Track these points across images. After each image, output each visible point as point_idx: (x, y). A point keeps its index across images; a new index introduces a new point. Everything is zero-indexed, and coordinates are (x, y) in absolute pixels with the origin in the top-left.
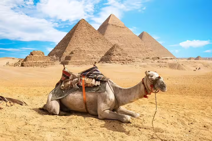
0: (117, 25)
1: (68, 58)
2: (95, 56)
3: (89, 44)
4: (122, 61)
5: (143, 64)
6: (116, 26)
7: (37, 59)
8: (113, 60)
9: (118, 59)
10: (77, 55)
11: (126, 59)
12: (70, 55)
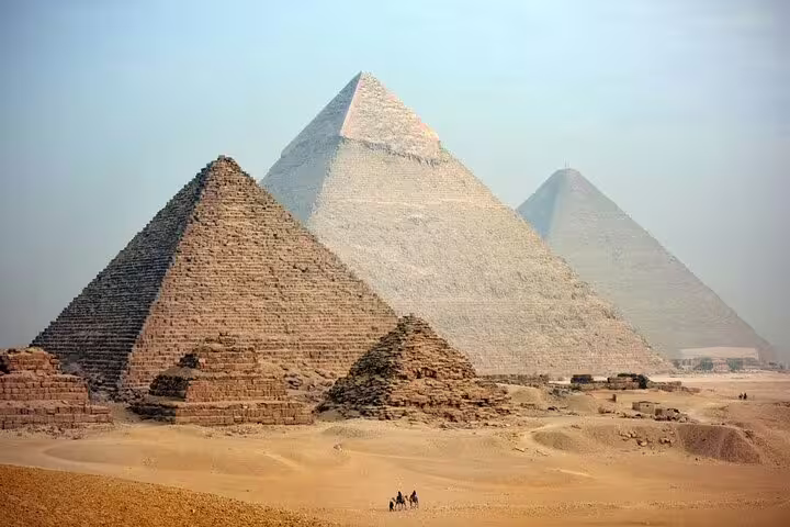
0: (394, 147)
1: (170, 386)
2: (294, 370)
3: (261, 304)
4: (445, 409)
5: (552, 424)
6: (388, 149)
7: (28, 391)
8: (397, 405)
9: (424, 398)
10: (217, 375)
11: (466, 397)
12: (181, 373)
